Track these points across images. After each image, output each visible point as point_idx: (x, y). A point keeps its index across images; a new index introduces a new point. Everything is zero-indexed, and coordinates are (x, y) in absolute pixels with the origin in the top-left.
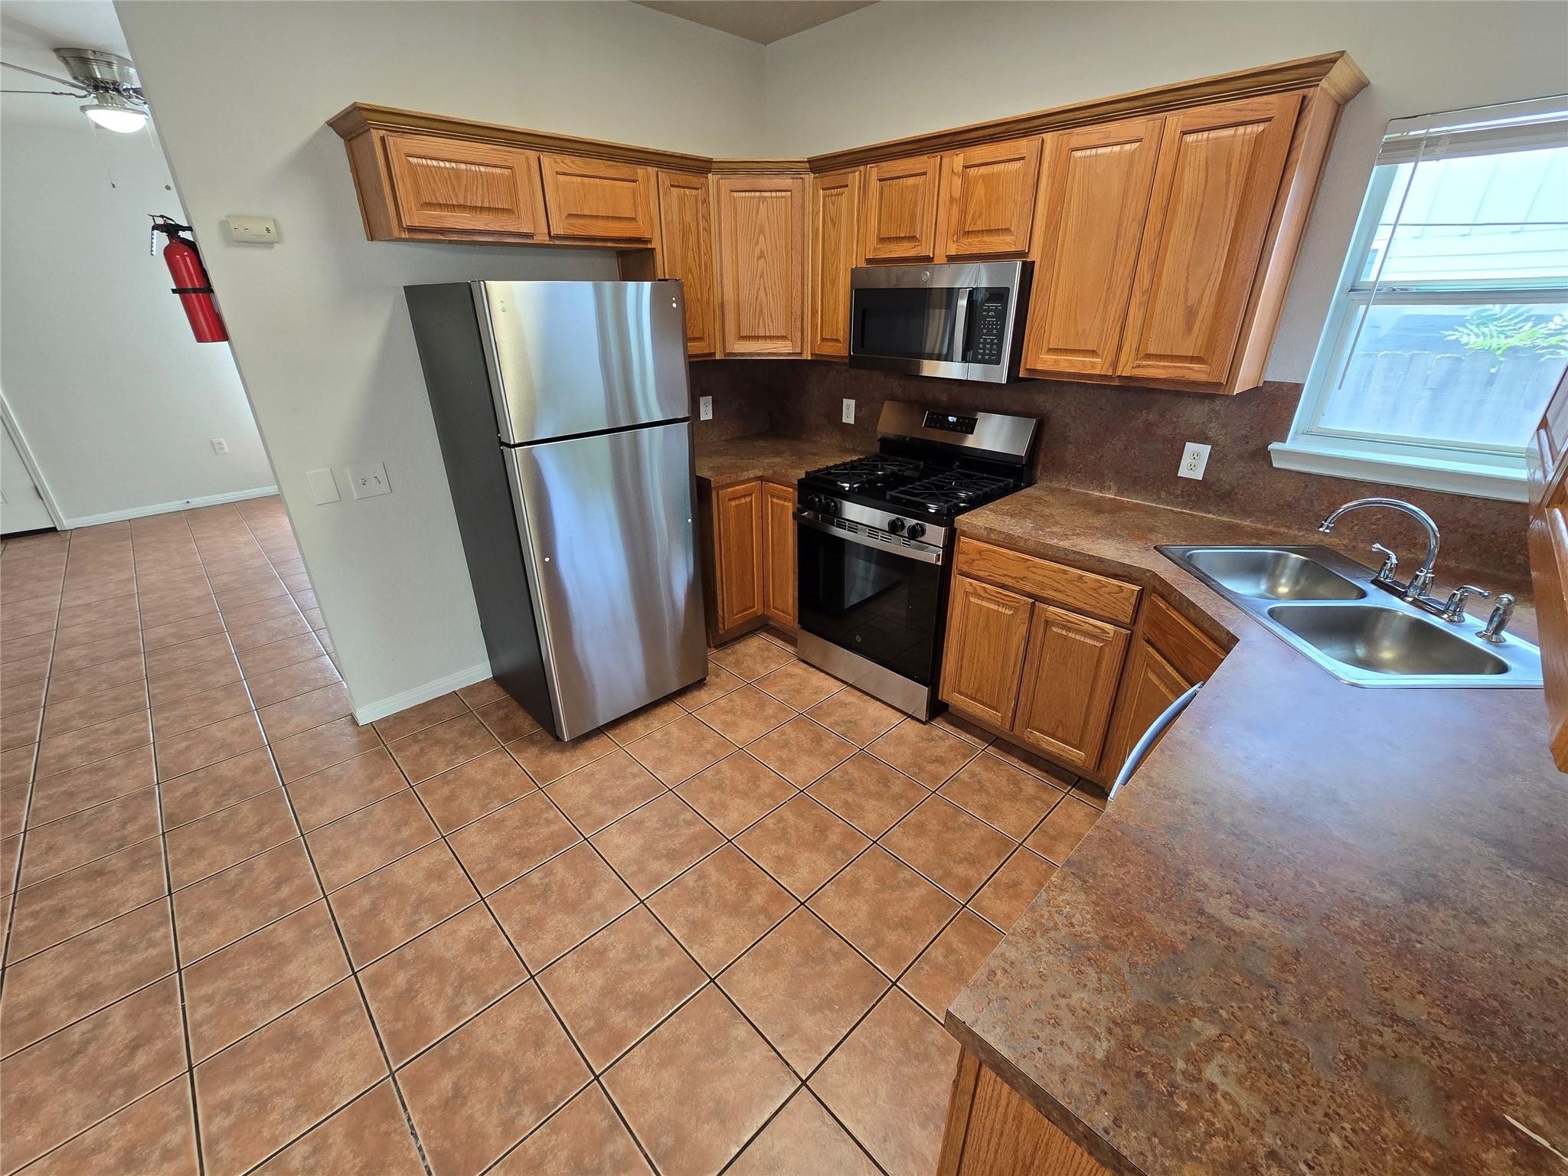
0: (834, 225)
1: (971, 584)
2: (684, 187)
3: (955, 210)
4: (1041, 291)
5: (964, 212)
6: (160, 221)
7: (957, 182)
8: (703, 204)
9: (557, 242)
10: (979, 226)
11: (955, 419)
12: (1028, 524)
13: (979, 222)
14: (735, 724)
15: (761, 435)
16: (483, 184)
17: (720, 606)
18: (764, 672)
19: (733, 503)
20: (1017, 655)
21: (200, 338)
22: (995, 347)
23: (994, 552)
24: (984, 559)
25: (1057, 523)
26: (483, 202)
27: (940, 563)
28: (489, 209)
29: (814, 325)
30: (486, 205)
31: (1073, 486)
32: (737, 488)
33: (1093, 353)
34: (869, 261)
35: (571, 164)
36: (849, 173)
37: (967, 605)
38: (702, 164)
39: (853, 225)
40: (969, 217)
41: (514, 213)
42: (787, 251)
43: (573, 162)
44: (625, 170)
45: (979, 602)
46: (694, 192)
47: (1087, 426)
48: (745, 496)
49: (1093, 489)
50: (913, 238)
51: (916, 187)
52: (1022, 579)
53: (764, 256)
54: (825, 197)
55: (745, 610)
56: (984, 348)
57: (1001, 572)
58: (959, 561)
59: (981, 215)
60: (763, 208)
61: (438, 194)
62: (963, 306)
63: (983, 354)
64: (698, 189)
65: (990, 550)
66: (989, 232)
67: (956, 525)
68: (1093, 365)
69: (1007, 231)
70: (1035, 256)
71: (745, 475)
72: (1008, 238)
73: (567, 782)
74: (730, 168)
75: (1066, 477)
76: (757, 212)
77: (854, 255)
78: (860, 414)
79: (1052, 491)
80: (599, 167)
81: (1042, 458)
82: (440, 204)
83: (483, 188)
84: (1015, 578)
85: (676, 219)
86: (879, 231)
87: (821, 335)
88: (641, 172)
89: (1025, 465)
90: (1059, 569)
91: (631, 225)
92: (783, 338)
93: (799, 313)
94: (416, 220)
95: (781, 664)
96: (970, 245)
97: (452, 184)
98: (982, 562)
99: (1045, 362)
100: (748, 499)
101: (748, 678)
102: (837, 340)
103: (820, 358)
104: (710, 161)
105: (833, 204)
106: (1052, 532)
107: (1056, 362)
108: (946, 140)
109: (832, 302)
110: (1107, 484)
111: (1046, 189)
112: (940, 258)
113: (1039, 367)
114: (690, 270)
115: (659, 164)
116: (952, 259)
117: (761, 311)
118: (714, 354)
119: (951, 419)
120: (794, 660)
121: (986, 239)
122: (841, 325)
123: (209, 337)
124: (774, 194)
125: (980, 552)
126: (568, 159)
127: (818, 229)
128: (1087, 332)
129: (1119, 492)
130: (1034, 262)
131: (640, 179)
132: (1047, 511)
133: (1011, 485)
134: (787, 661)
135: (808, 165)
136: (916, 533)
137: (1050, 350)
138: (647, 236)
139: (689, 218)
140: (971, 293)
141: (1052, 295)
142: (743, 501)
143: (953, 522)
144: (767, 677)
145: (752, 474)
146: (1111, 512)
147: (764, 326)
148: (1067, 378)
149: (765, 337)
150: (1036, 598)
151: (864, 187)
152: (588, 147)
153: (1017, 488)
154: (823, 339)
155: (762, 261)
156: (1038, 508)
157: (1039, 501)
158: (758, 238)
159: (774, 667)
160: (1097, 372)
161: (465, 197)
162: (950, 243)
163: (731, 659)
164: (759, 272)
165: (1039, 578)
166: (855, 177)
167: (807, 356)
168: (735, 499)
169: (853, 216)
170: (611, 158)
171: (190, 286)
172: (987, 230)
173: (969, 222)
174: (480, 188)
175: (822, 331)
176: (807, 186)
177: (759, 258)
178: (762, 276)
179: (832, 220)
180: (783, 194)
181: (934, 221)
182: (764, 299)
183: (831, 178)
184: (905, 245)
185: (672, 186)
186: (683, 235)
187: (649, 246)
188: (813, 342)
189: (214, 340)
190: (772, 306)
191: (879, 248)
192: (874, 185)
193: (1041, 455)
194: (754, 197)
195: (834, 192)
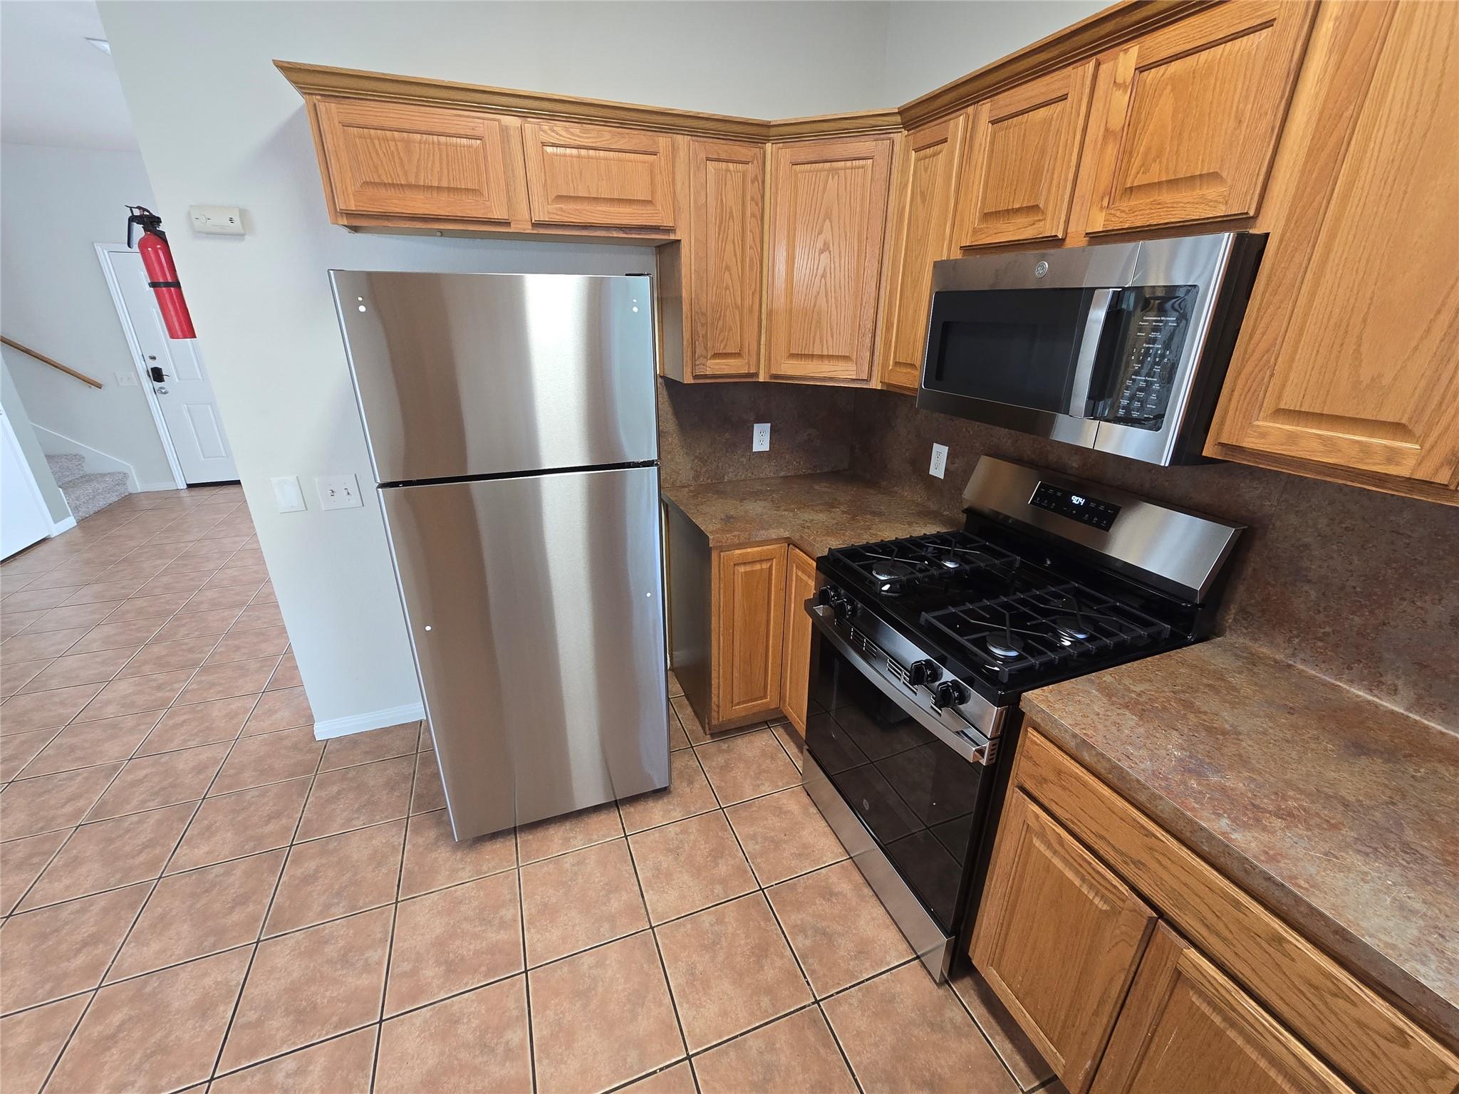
0: (924, 201)
1: (1037, 817)
2: (727, 161)
3: (1111, 151)
4: (1275, 292)
5: (1126, 154)
6: (137, 212)
7: (1121, 100)
8: (753, 182)
9: (542, 231)
10: (1155, 174)
11: (1082, 501)
12: (1172, 747)
13: (1155, 168)
14: (669, 875)
15: (835, 476)
16: (441, 159)
17: (714, 691)
18: (749, 794)
19: (742, 569)
20: (1106, 991)
21: (173, 335)
22: (1154, 397)
23: (1085, 784)
24: (1064, 788)
25: (1243, 761)
26: (440, 180)
27: (984, 762)
28: (449, 189)
29: (887, 343)
30: (444, 184)
31: (1304, 661)
32: (749, 550)
33: (1398, 429)
34: (967, 250)
35: (564, 134)
36: (951, 119)
37: (1025, 850)
38: (759, 130)
39: (948, 198)
40: (1137, 162)
41: (481, 194)
42: (860, 241)
43: (566, 129)
44: (638, 139)
45: (1048, 854)
46: (740, 166)
47: (1355, 559)
48: (761, 561)
49: (1352, 681)
50: (1034, 209)
51: (1047, 122)
52: (1134, 863)
53: (828, 248)
54: (918, 160)
55: (752, 700)
56: (1132, 398)
57: (1095, 828)
58: (1021, 769)
59: (1159, 156)
60: (832, 183)
61: (381, 171)
62: (1097, 321)
63: (1127, 408)
64: (747, 163)
65: (1078, 778)
66: (1173, 183)
67: (1023, 706)
68: (1393, 456)
69: (1214, 177)
70: (1270, 223)
71: (763, 535)
72: (1212, 192)
73: (427, 903)
74: (791, 133)
75: (1289, 641)
76: (825, 188)
77: (946, 243)
78: (952, 468)
79: (1253, 660)
80: (604, 136)
81: (1240, 593)
82: (385, 184)
83: (441, 163)
84: (1122, 854)
85: (712, 201)
86: (984, 198)
87: (895, 357)
88: (663, 141)
89: (1201, 605)
90: (1222, 889)
91: (648, 209)
92: (846, 358)
93: (870, 326)
94: (352, 203)
95: (777, 787)
96: (1132, 211)
97: (400, 158)
98: (1058, 790)
99: (1263, 435)
100: (765, 566)
101: (726, 798)
102: (912, 366)
103: (891, 389)
104: (767, 126)
105: (926, 170)
106: (1223, 789)
107: (1292, 438)
108: (1109, 27)
109: (911, 312)
110: (1389, 679)
111: (1320, 81)
112: (1076, 240)
113: (1250, 442)
114: (728, 268)
115: (692, 132)
116: (1096, 238)
117: (819, 322)
118: (756, 375)
119: (1076, 500)
120: (796, 785)
121: (1166, 197)
122: (920, 345)
123: (180, 333)
124: (849, 163)
125: (1059, 772)
126: (559, 126)
127: (904, 208)
128: (1386, 381)
129: (1418, 704)
130: (1267, 235)
131: (661, 151)
132: (1227, 718)
133: (1166, 635)
134: (788, 783)
135: (898, 119)
136: (948, 699)
137: (1281, 413)
138: (668, 223)
139: (731, 200)
140: (1118, 298)
141: (1302, 300)
142: (758, 567)
143: (1019, 700)
144: (746, 804)
145: (773, 534)
146: (1391, 754)
147: (821, 339)
148: (1319, 473)
149: (821, 357)
150: (1161, 914)
151: (969, 141)
152: (592, 111)
153: (1176, 642)
154: (897, 364)
155: (825, 256)
156: (1208, 703)
157: (1217, 683)
158: (822, 227)
159: (766, 788)
160: (1403, 470)
161: (417, 176)
162: (1095, 210)
163: (720, 760)
164: (820, 271)
165: (1174, 884)
166: (958, 124)
167: (875, 384)
168: (745, 564)
169: (949, 185)
170: (622, 124)
171: (161, 280)
172: (1169, 182)
173: (1134, 171)
174: (437, 164)
175: (895, 353)
176: (897, 148)
177: (821, 252)
178: (824, 276)
179: (922, 194)
180: (862, 162)
181: (1071, 176)
182: (824, 306)
183: (928, 133)
184: (1021, 220)
185: (708, 159)
186: (721, 223)
187: (672, 237)
188: (885, 364)
189: (185, 337)
190: (834, 317)
191: (981, 230)
192: (984, 128)
193: (1241, 588)
194: (823, 170)
195: (929, 151)
